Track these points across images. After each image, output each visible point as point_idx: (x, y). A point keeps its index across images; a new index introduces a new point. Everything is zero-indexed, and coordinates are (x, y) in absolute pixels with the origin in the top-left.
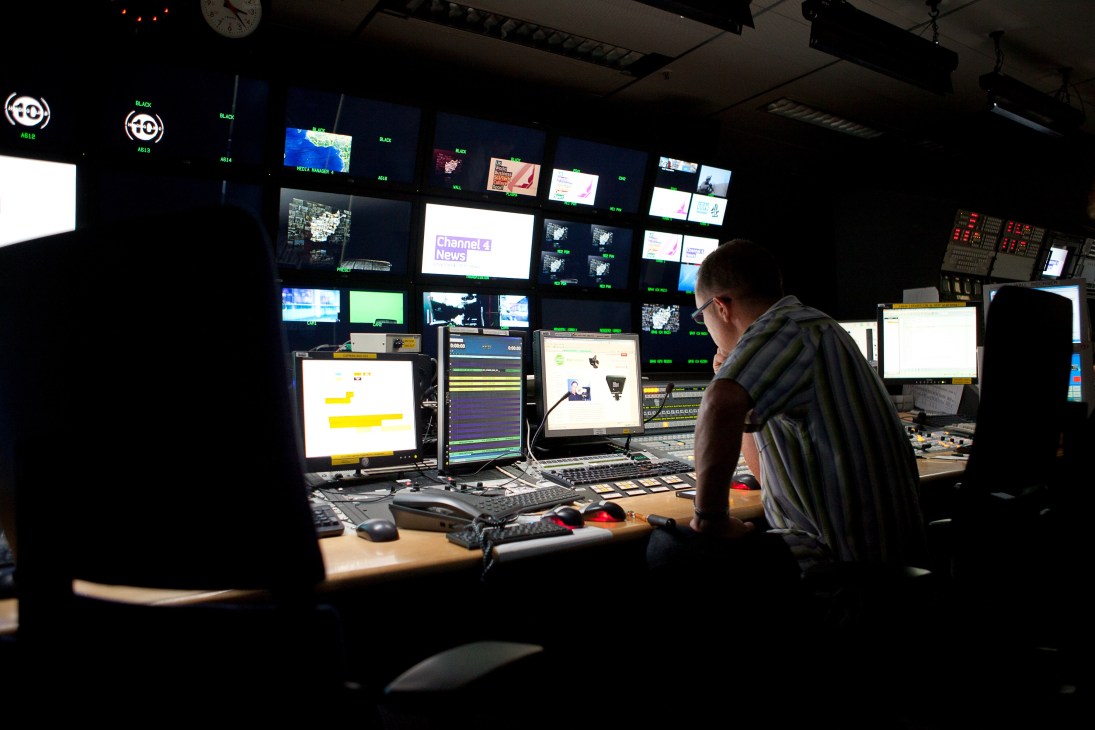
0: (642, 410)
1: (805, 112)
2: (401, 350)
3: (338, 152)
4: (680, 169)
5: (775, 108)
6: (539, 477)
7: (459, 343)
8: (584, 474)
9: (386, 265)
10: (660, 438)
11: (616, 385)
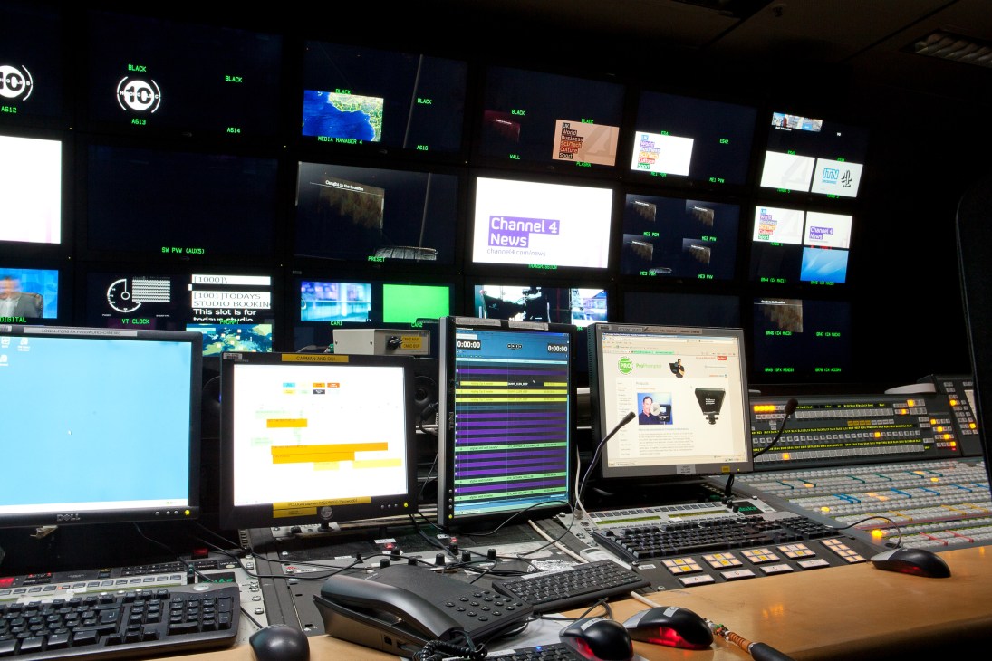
0: (750, 436)
1: (969, 48)
2: (398, 352)
3: (368, 117)
4: (799, 127)
5: (924, 48)
6: (588, 539)
7: (472, 341)
8: (657, 539)
9: (431, 252)
10: (778, 476)
11: (710, 401)
